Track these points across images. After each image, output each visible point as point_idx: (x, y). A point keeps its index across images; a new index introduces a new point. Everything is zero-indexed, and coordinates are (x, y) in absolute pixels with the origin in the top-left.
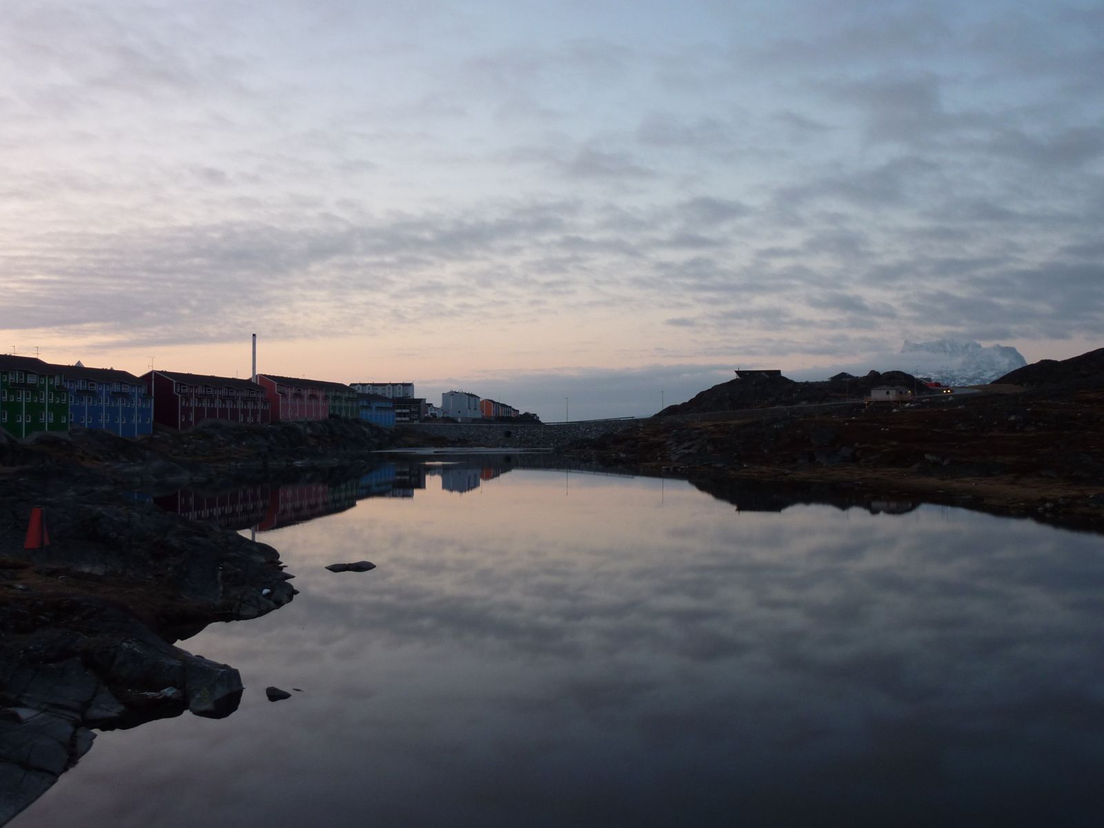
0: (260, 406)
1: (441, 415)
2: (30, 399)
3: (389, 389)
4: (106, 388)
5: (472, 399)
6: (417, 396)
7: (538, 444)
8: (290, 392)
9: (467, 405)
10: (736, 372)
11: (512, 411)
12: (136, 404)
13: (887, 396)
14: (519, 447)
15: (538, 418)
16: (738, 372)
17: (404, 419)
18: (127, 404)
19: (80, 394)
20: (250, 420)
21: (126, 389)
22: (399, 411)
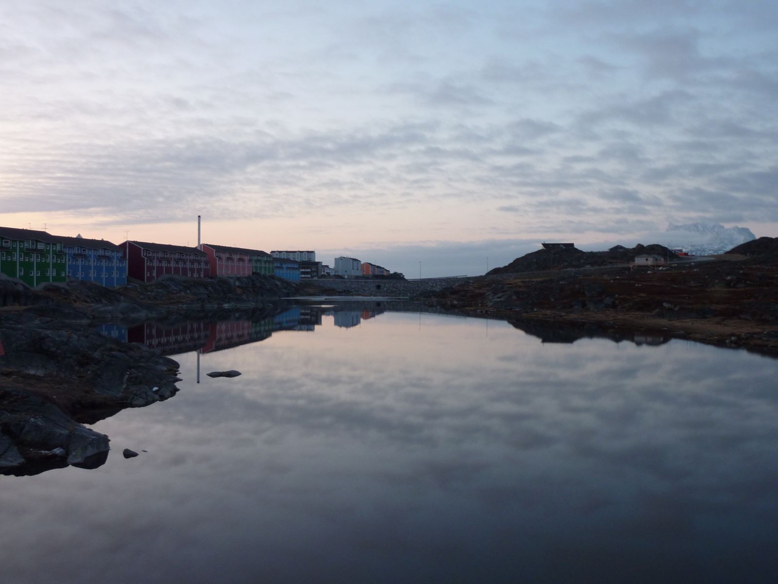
0: (203, 266)
1: (334, 274)
2: (39, 259)
3: (298, 255)
4: (94, 252)
5: (355, 263)
6: (317, 260)
7: (400, 294)
8: (224, 256)
9: (351, 266)
10: (543, 244)
11: (385, 271)
12: (115, 263)
13: (646, 262)
14: (386, 296)
15: (404, 276)
16: (544, 245)
17: (307, 276)
18: (109, 264)
19: (75, 257)
20: (196, 275)
21: (108, 254)
22: (303, 270)
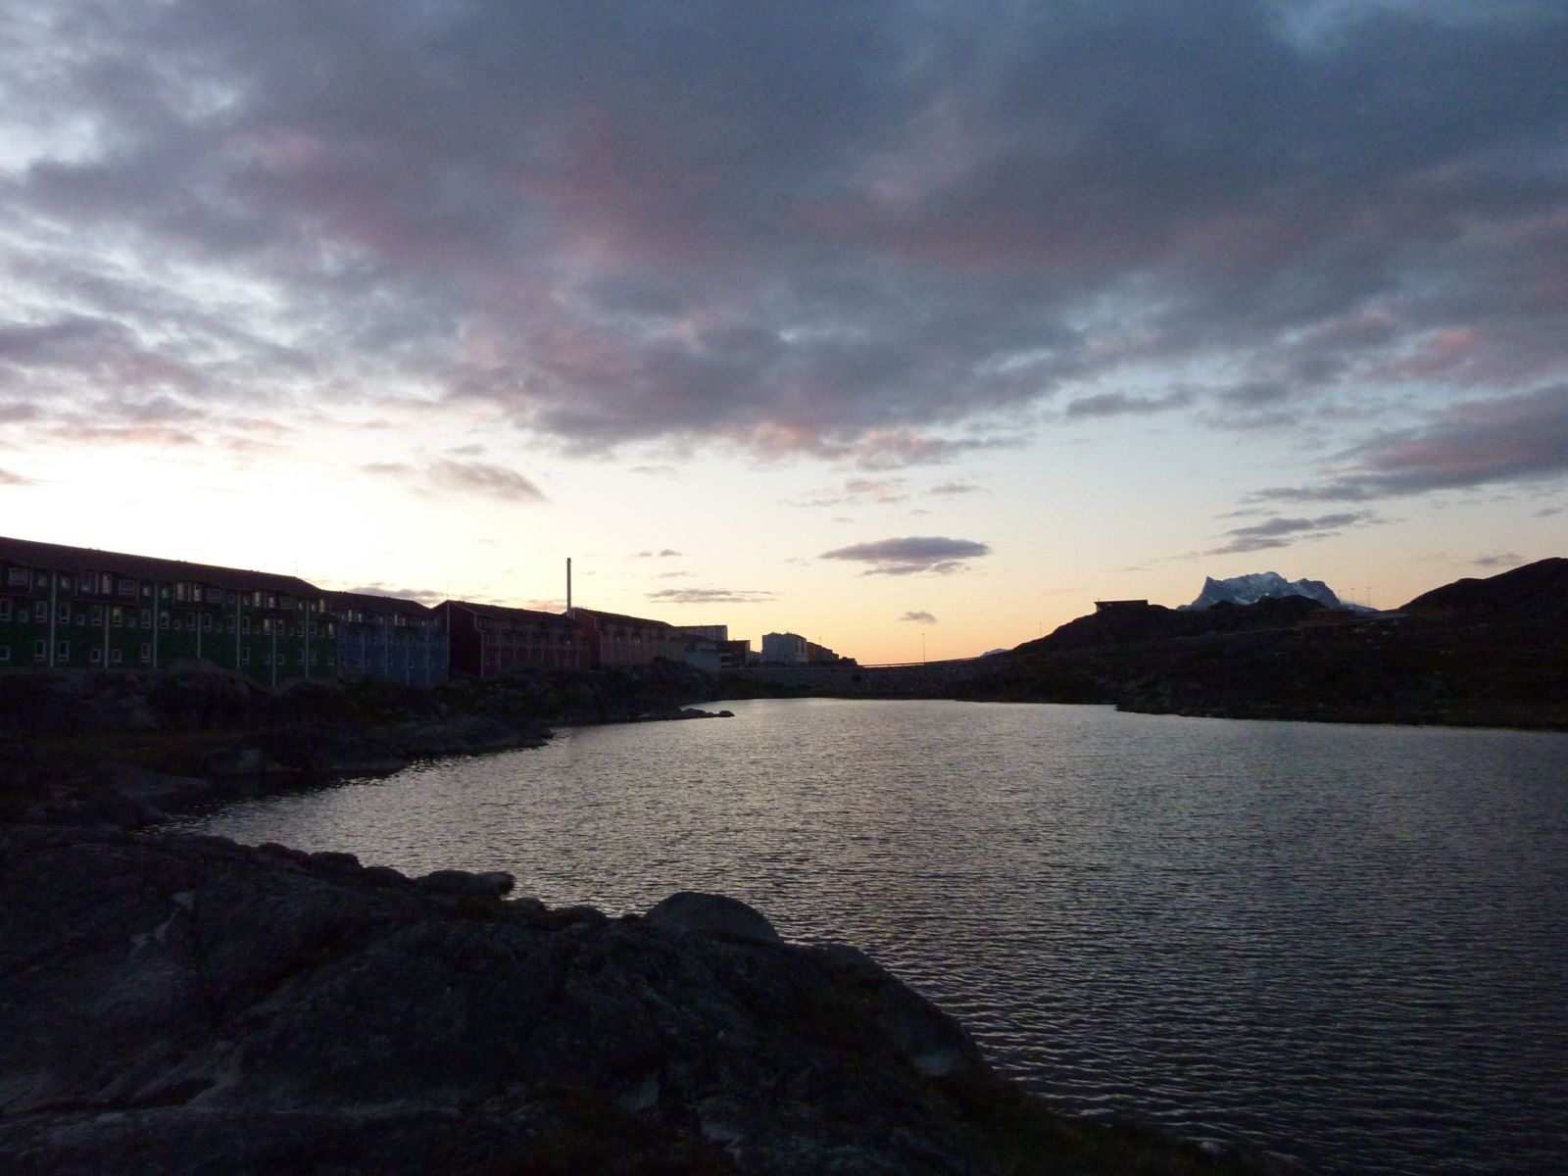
0: (578, 647)
2: (283, 631)
4: (388, 621)
5: (793, 640)
6: (732, 639)
12: (428, 642)
15: (856, 662)
18: (415, 643)
19: (354, 628)
21: (413, 623)
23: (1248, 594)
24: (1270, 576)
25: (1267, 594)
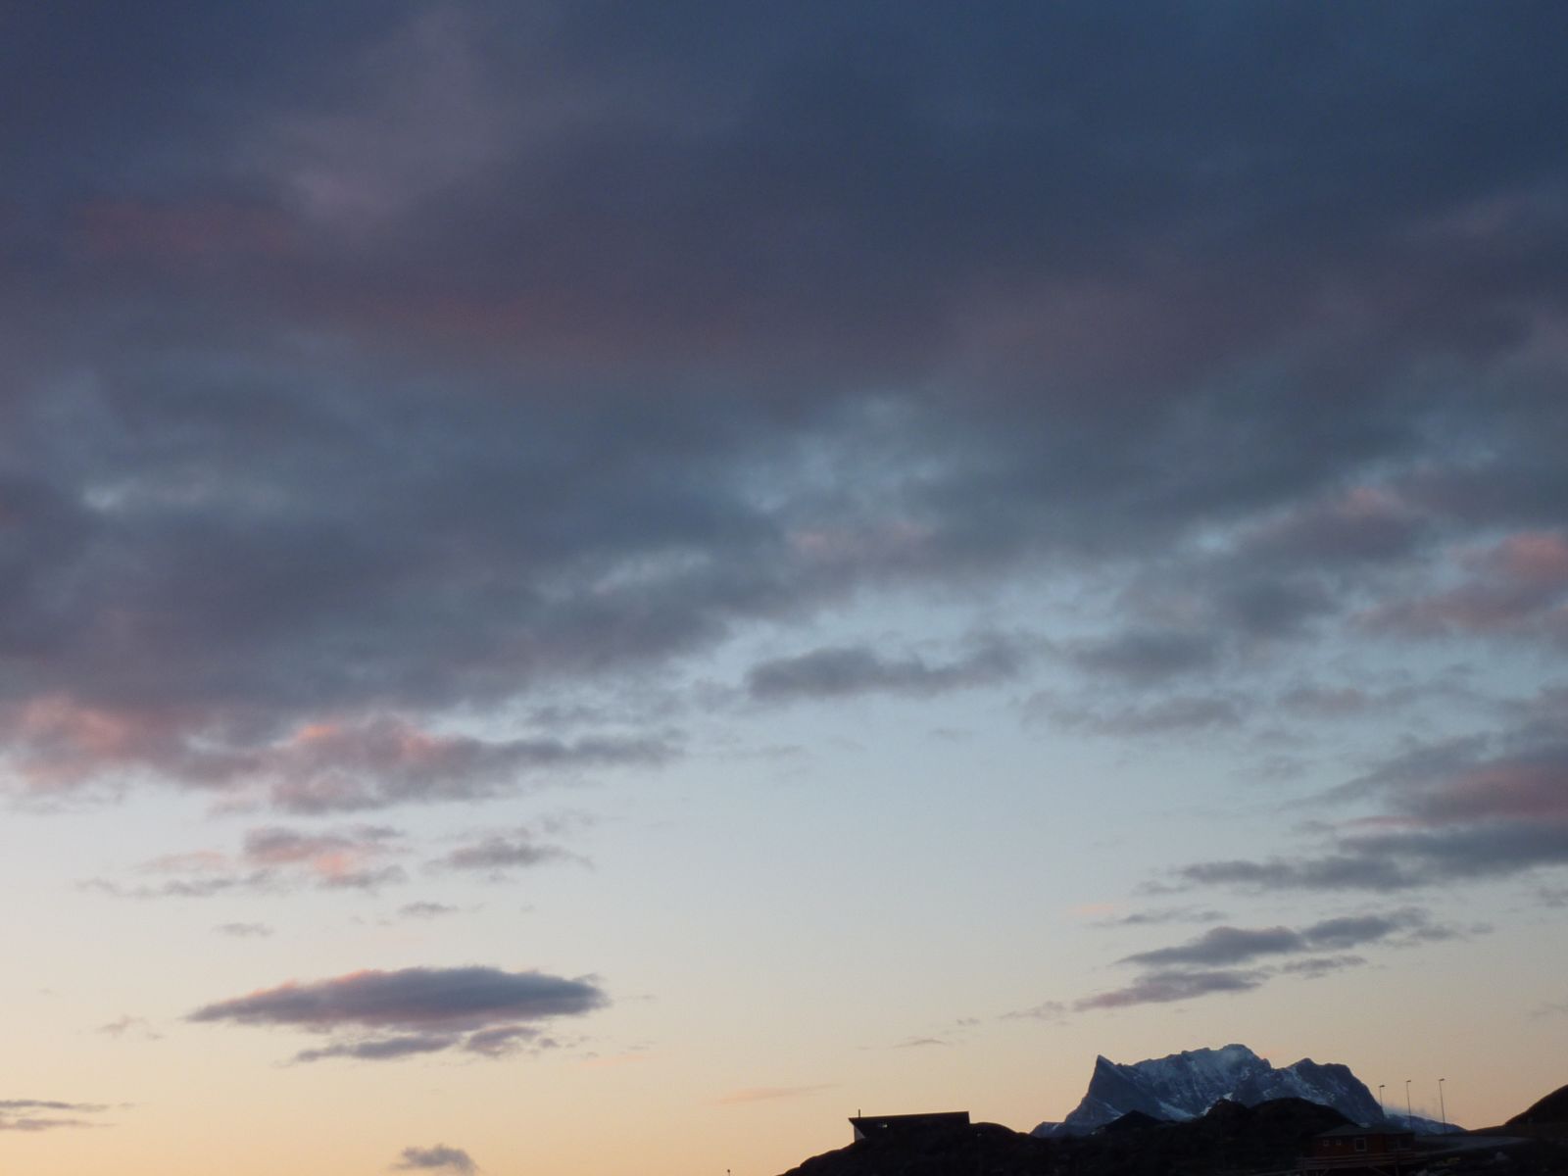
23: (1188, 1094)
24: (1233, 1056)
25: (1228, 1097)
